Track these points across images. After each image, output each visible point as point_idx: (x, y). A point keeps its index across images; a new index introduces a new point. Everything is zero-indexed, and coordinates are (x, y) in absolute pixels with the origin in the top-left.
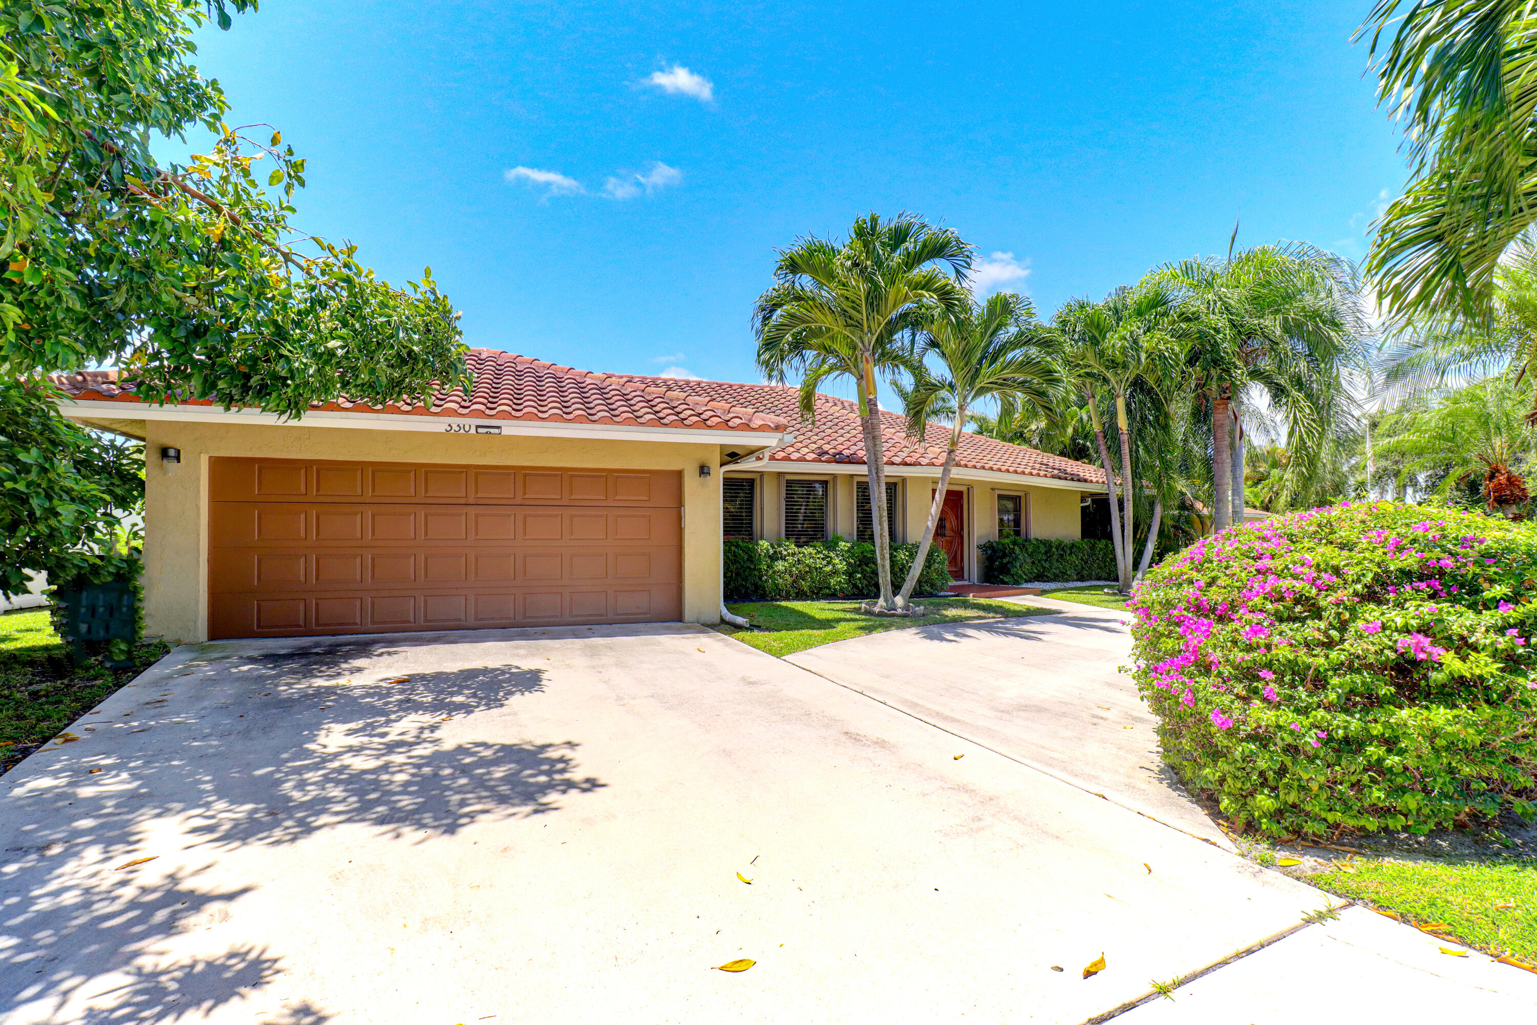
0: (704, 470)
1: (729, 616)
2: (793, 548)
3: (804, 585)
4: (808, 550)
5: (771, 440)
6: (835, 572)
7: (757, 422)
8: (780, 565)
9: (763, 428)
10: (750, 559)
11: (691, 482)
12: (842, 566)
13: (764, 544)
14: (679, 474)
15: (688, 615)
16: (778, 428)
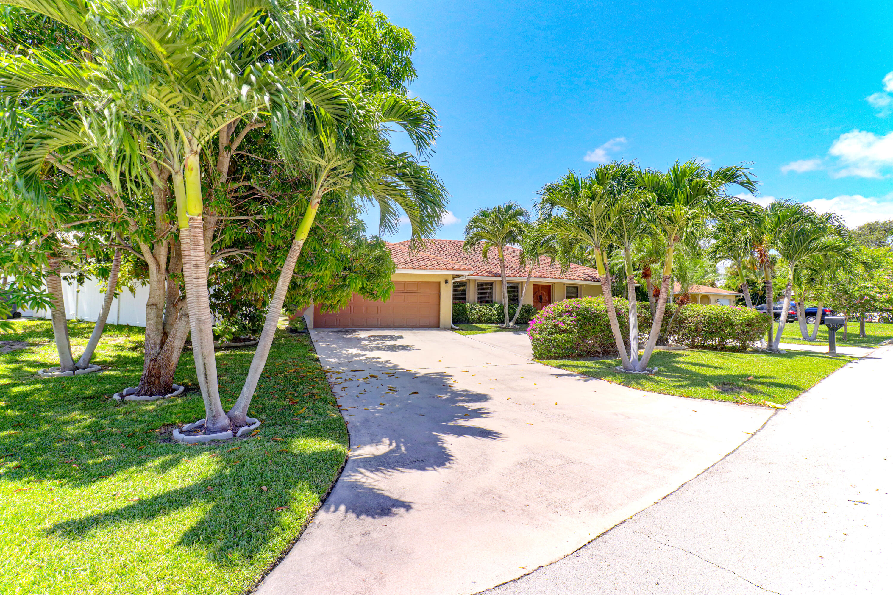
0: (446, 282)
1: (453, 326)
2: (478, 306)
3: (482, 319)
4: (483, 307)
5: (466, 273)
6: (493, 315)
7: (462, 268)
8: (474, 312)
9: (464, 270)
10: (463, 310)
11: (443, 286)
12: (496, 313)
13: (468, 304)
14: (439, 283)
15: (441, 326)
16: (468, 269)
